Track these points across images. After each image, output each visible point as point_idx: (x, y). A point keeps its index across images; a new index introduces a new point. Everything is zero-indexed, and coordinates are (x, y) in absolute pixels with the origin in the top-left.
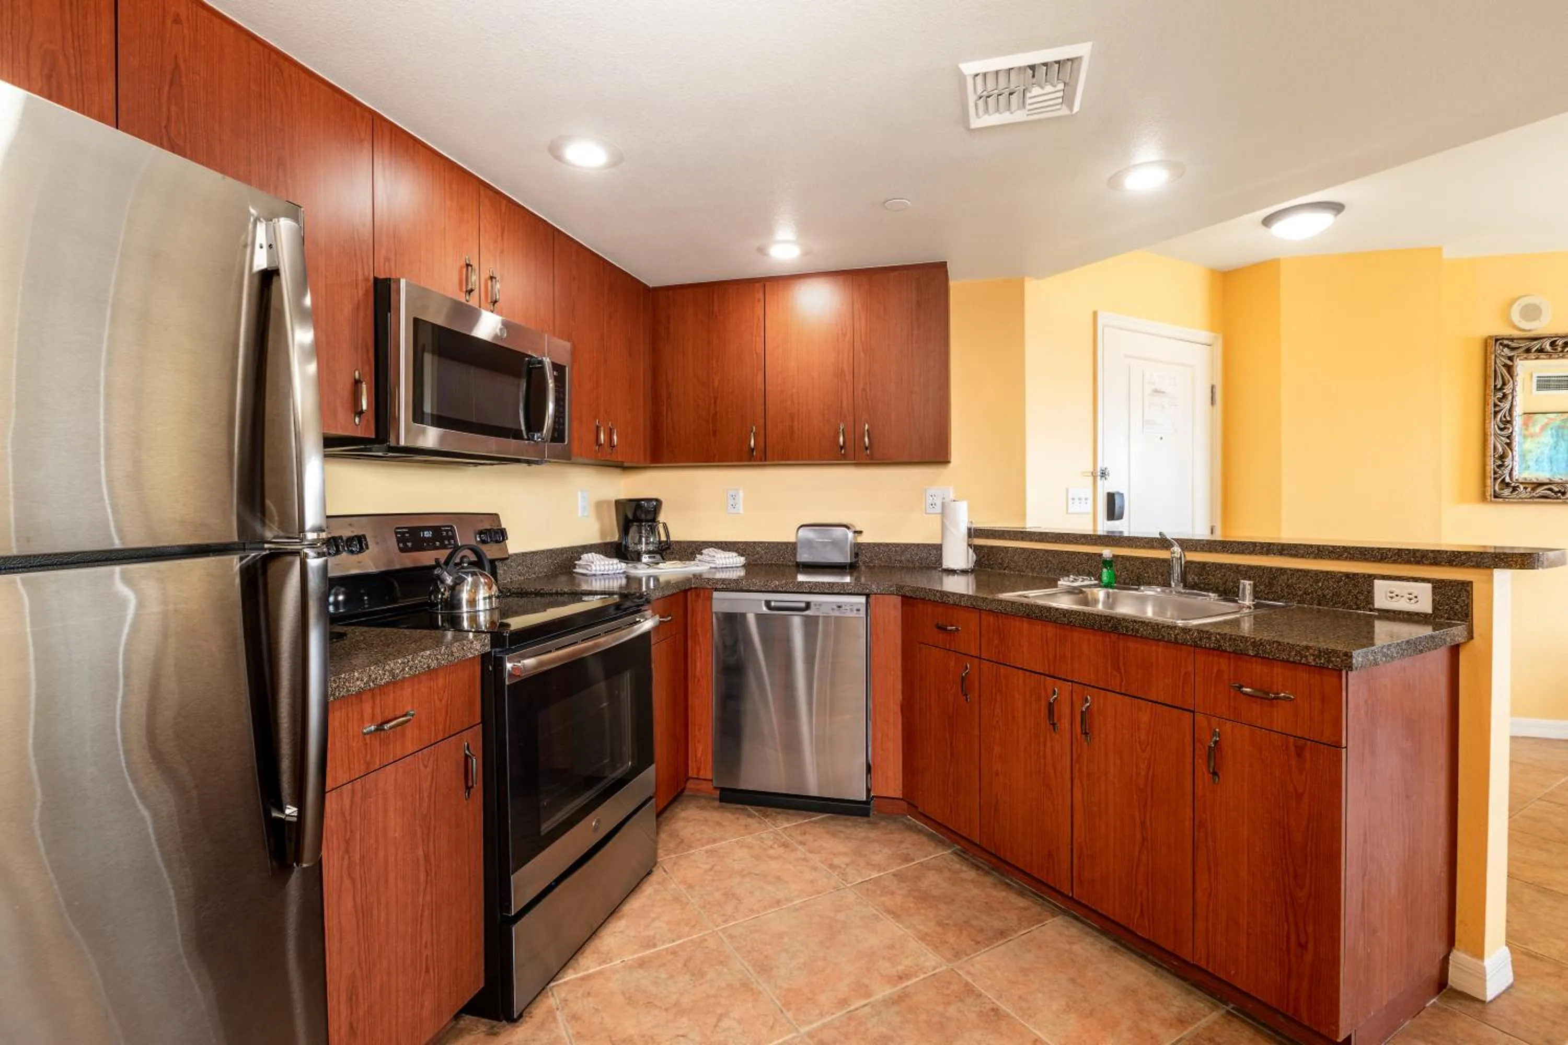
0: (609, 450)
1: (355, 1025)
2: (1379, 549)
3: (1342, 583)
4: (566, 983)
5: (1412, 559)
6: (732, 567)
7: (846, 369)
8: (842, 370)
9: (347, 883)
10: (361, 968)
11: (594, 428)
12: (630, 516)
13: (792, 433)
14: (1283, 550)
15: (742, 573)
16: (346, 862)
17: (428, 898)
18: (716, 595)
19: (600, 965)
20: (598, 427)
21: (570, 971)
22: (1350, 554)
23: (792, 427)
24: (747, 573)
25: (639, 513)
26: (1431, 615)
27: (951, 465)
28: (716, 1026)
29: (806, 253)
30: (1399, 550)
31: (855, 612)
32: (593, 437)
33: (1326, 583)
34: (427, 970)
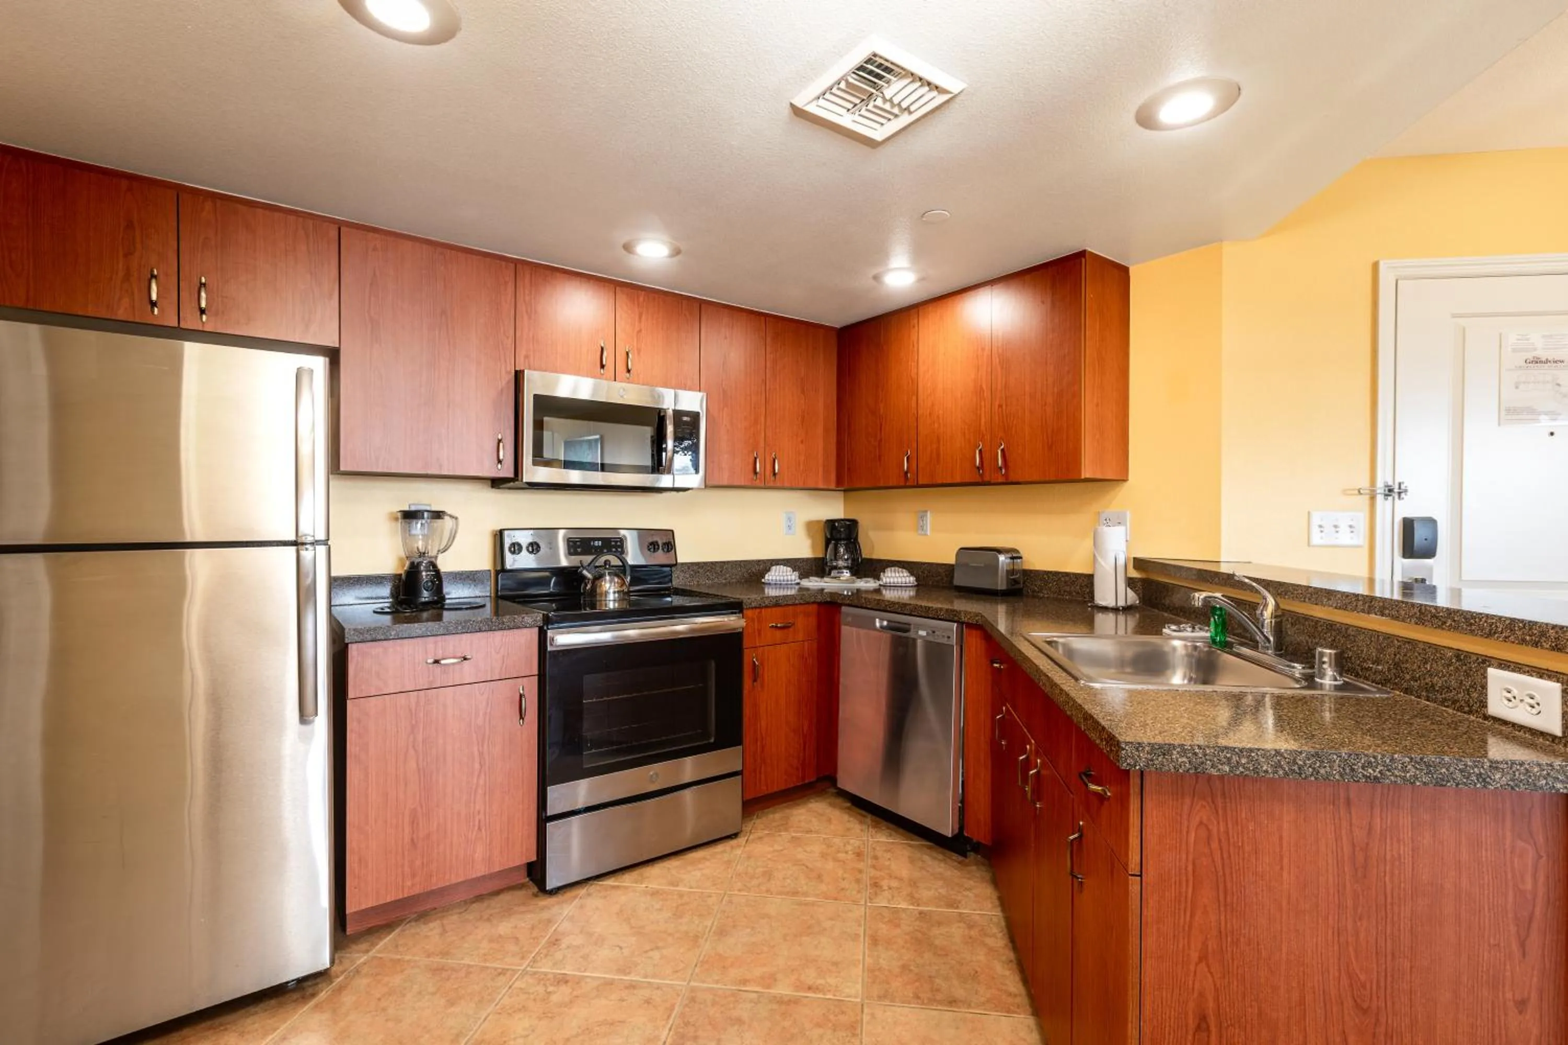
0: (772, 478)
1: (415, 840)
2: (1487, 616)
3: (1452, 668)
4: (602, 885)
5: (1528, 638)
6: (901, 587)
7: (984, 387)
8: (981, 386)
9: (412, 752)
10: (422, 807)
11: (752, 460)
12: (829, 537)
13: (938, 455)
14: (1384, 608)
15: (912, 593)
16: (411, 739)
17: (481, 782)
18: (844, 609)
19: (632, 883)
20: (756, 459)
21: (613, 879)
22: (1454, 621)
23: (938, 449)
24: (917, 592)
25: (834, 533)
26: (1560, 738)
27: (1129, 482)
28: (646, 952)
29: (921, 280)
30: (1513, 620)
31: (946, 639)
32: (751, 467)
33: (1435, 665)
34: (480, 829)
